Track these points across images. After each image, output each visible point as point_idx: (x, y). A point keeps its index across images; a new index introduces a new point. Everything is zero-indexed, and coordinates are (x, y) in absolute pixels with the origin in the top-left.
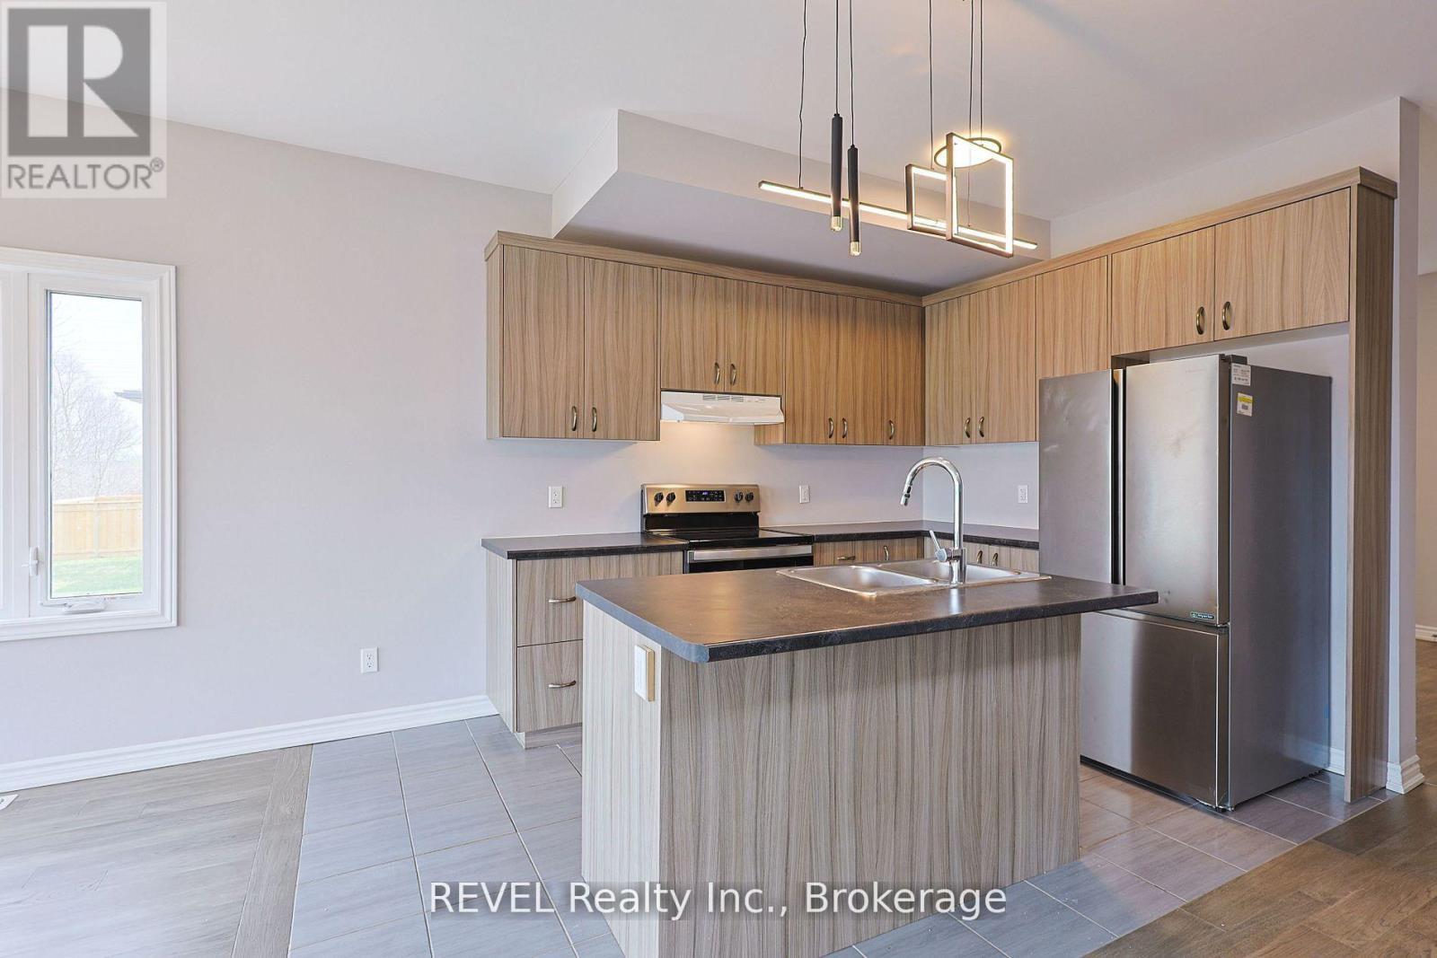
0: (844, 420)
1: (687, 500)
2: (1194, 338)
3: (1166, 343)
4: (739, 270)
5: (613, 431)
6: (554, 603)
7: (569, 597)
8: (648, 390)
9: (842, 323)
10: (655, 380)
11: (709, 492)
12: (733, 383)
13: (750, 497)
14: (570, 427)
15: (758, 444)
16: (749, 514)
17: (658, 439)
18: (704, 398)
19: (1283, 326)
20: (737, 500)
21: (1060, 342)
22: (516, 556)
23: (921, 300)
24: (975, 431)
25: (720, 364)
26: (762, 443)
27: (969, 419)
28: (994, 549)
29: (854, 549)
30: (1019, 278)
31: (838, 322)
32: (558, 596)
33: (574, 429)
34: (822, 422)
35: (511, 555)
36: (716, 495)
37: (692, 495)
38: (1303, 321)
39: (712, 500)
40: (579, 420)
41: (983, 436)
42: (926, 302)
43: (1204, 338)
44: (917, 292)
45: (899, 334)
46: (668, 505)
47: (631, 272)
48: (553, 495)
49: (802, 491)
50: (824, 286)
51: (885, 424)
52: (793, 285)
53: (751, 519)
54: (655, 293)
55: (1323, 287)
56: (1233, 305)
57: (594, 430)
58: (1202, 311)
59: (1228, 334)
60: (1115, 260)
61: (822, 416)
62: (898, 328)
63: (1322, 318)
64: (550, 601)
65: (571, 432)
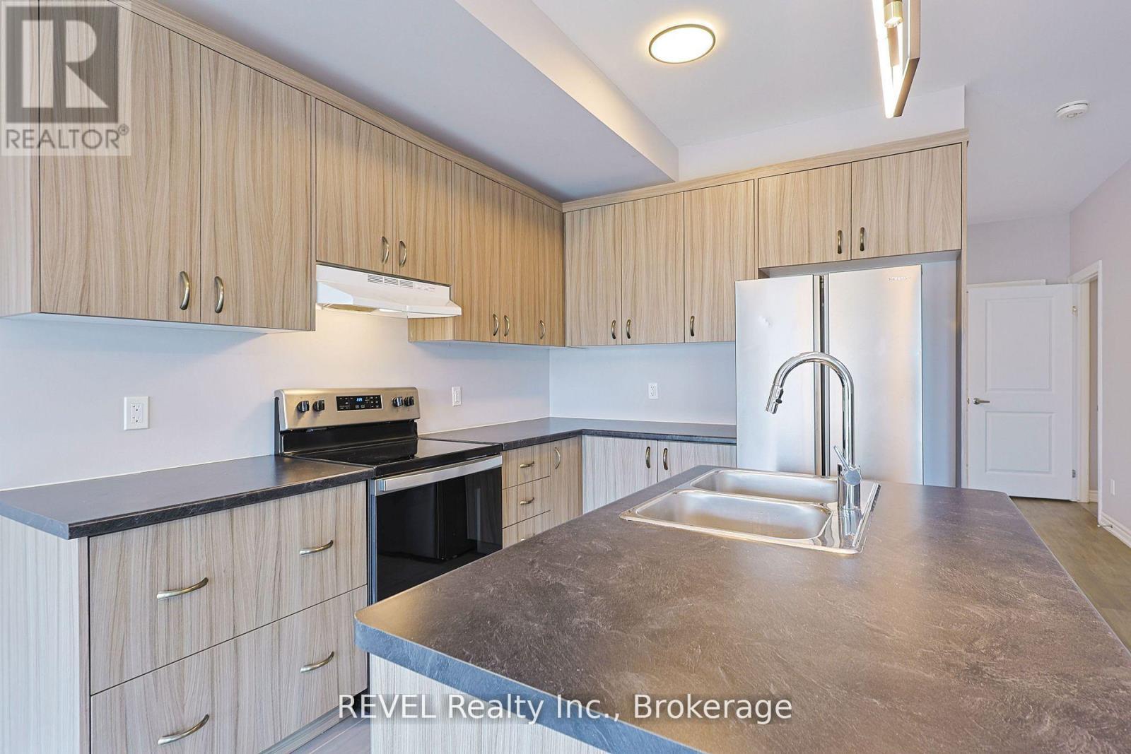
0: (505, 317)
1: (339, 409)
2: (833, 256)
3: (809, 260)
4: (406, 128)
5: (248, 316)
6: (168, 599)
7: (196, 581)
8: (300, 261)
9: (503, 213)
10: (308, 247)
11: (364, 397)
12: (402, 264)
13: (409, 402)
14: (176, 304)
15: (413, 340)
16: (408, 421)
17: (312, 328)
18: (370, 280)
19: (909, 251)
20: (395, 405)
21: (708, 255)
22: (85, 530)
23: (561, 207)
24: (620, 333)
25: (388, 237)
26: (420, 338)
27: (614, 321)
28: (664, 444)
29: (533, 453)
30: (666, 192)
31: (500, 213)
32: (175, 582)
33: (185, 308)
34: (487, 317)
35: (76, 531)
36: (372, 401)
37: (346, 402)
38: (925, 247)
39: (368, 407)
40: (192, 297)
41: (629, 337)
42: (566, 208)
43: (843, 257)
44: (560, 198)
45: (546, 236)
46: (315, 417)
47: (274, 89)
48: (132, 410)
49: (455, 392)
50: (489, 172)
51: (538, 322)
52: (461, 162)
53: (408, 427)
54: (309, 128)
55: (941, 220)
56: (867, 231)
57: (220, 311)
58: (840, 232)
59: (863, 255)
60: (761, 185)
61: (488, 313)
62: (546, 229)
63: (941, 246)
64: (159, 596)
65: (178, 313)
